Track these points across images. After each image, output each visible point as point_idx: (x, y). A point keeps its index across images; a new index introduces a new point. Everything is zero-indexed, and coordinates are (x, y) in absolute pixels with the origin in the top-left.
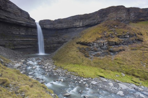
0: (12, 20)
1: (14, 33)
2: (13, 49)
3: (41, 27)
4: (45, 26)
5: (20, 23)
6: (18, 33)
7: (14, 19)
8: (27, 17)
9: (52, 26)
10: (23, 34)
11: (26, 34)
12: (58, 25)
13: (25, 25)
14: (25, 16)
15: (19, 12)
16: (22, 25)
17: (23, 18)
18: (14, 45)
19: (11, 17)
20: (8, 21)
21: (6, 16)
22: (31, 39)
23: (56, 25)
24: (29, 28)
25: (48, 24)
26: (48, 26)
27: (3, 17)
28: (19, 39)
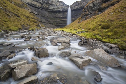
0: (56, 9)
1: (57, 17)
2: (56, 26)
3: (71, 9)
4: (74, 8)
5: (59, 10)
6: (59, 17)
7: (56, 8)
8: (63, 5)
9: (79, 6)
10: (62, 17)
11: (63, 17)
12: (84, 4)
13: (62, 11)
14: (61, 5)
15: (58, 3)
16: (61, 11)
17: (60, 6)
18: (57, 24)
19: (55, 8)
20: (54, 11)
21: (53, 7)
22: (65, 20)
23: (82, 4)
24: (65, 12)
25: (76, 6)
26: (76, 7)
27: (52, 9)
28: (59, 20)
